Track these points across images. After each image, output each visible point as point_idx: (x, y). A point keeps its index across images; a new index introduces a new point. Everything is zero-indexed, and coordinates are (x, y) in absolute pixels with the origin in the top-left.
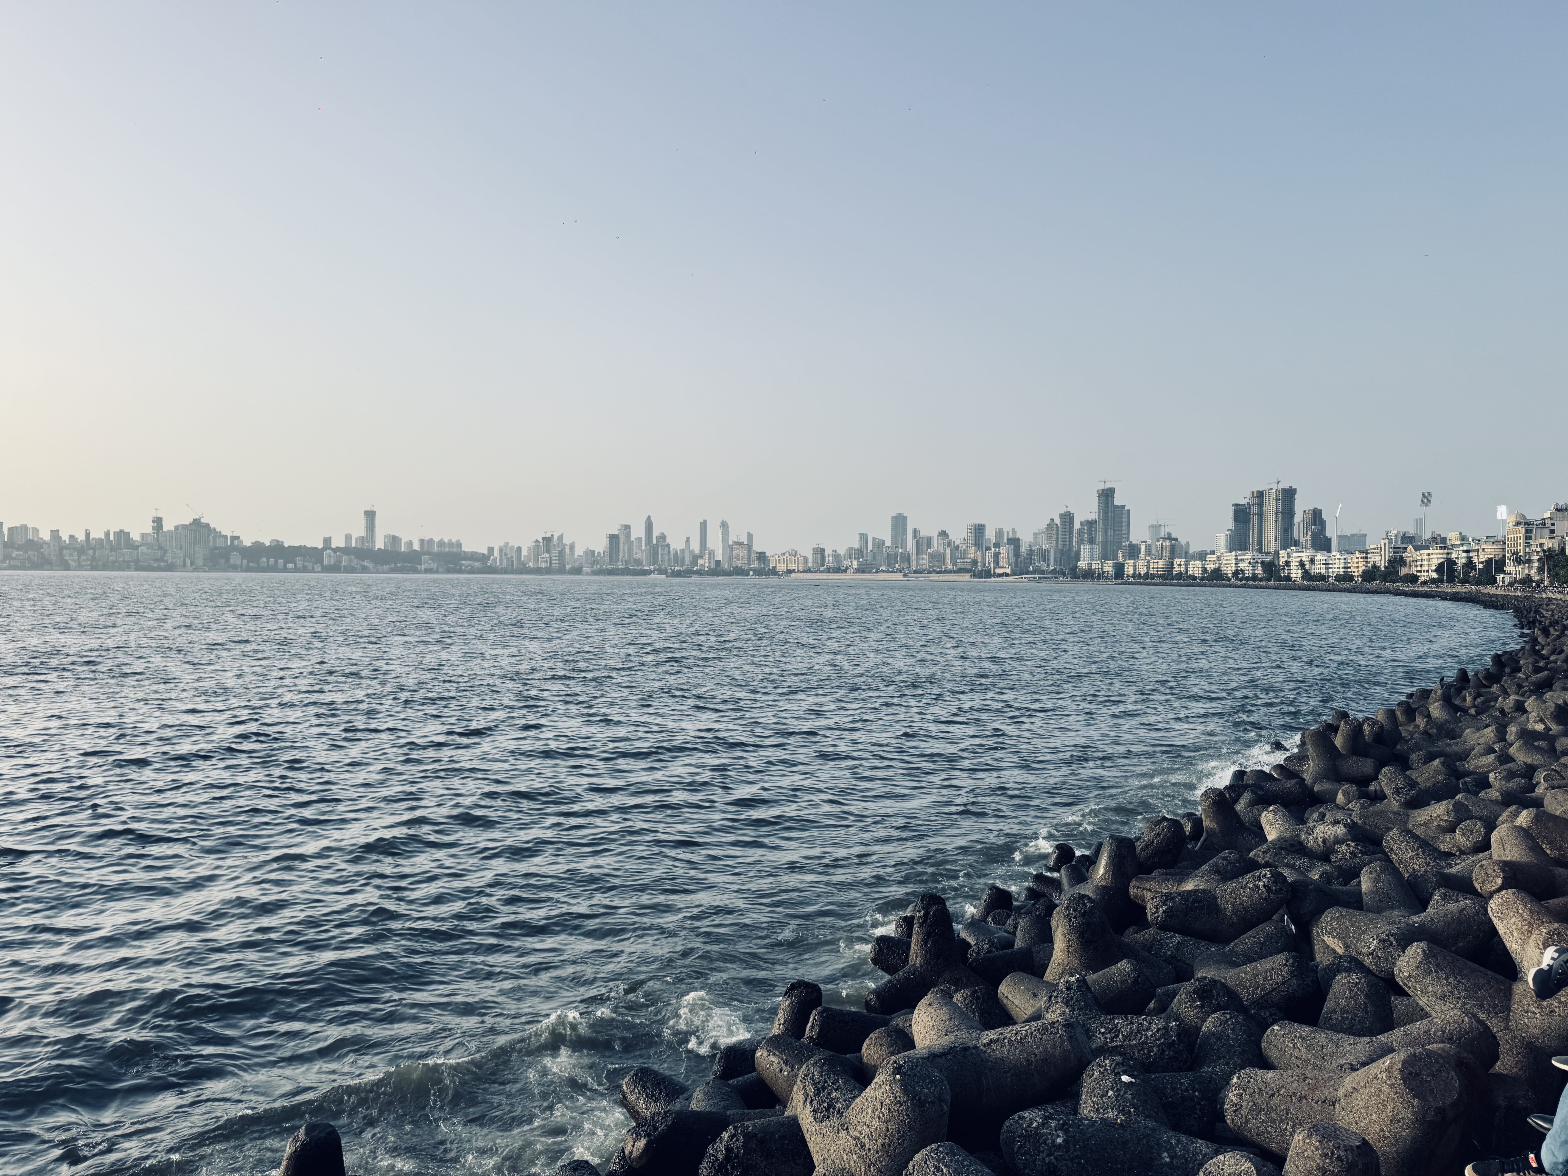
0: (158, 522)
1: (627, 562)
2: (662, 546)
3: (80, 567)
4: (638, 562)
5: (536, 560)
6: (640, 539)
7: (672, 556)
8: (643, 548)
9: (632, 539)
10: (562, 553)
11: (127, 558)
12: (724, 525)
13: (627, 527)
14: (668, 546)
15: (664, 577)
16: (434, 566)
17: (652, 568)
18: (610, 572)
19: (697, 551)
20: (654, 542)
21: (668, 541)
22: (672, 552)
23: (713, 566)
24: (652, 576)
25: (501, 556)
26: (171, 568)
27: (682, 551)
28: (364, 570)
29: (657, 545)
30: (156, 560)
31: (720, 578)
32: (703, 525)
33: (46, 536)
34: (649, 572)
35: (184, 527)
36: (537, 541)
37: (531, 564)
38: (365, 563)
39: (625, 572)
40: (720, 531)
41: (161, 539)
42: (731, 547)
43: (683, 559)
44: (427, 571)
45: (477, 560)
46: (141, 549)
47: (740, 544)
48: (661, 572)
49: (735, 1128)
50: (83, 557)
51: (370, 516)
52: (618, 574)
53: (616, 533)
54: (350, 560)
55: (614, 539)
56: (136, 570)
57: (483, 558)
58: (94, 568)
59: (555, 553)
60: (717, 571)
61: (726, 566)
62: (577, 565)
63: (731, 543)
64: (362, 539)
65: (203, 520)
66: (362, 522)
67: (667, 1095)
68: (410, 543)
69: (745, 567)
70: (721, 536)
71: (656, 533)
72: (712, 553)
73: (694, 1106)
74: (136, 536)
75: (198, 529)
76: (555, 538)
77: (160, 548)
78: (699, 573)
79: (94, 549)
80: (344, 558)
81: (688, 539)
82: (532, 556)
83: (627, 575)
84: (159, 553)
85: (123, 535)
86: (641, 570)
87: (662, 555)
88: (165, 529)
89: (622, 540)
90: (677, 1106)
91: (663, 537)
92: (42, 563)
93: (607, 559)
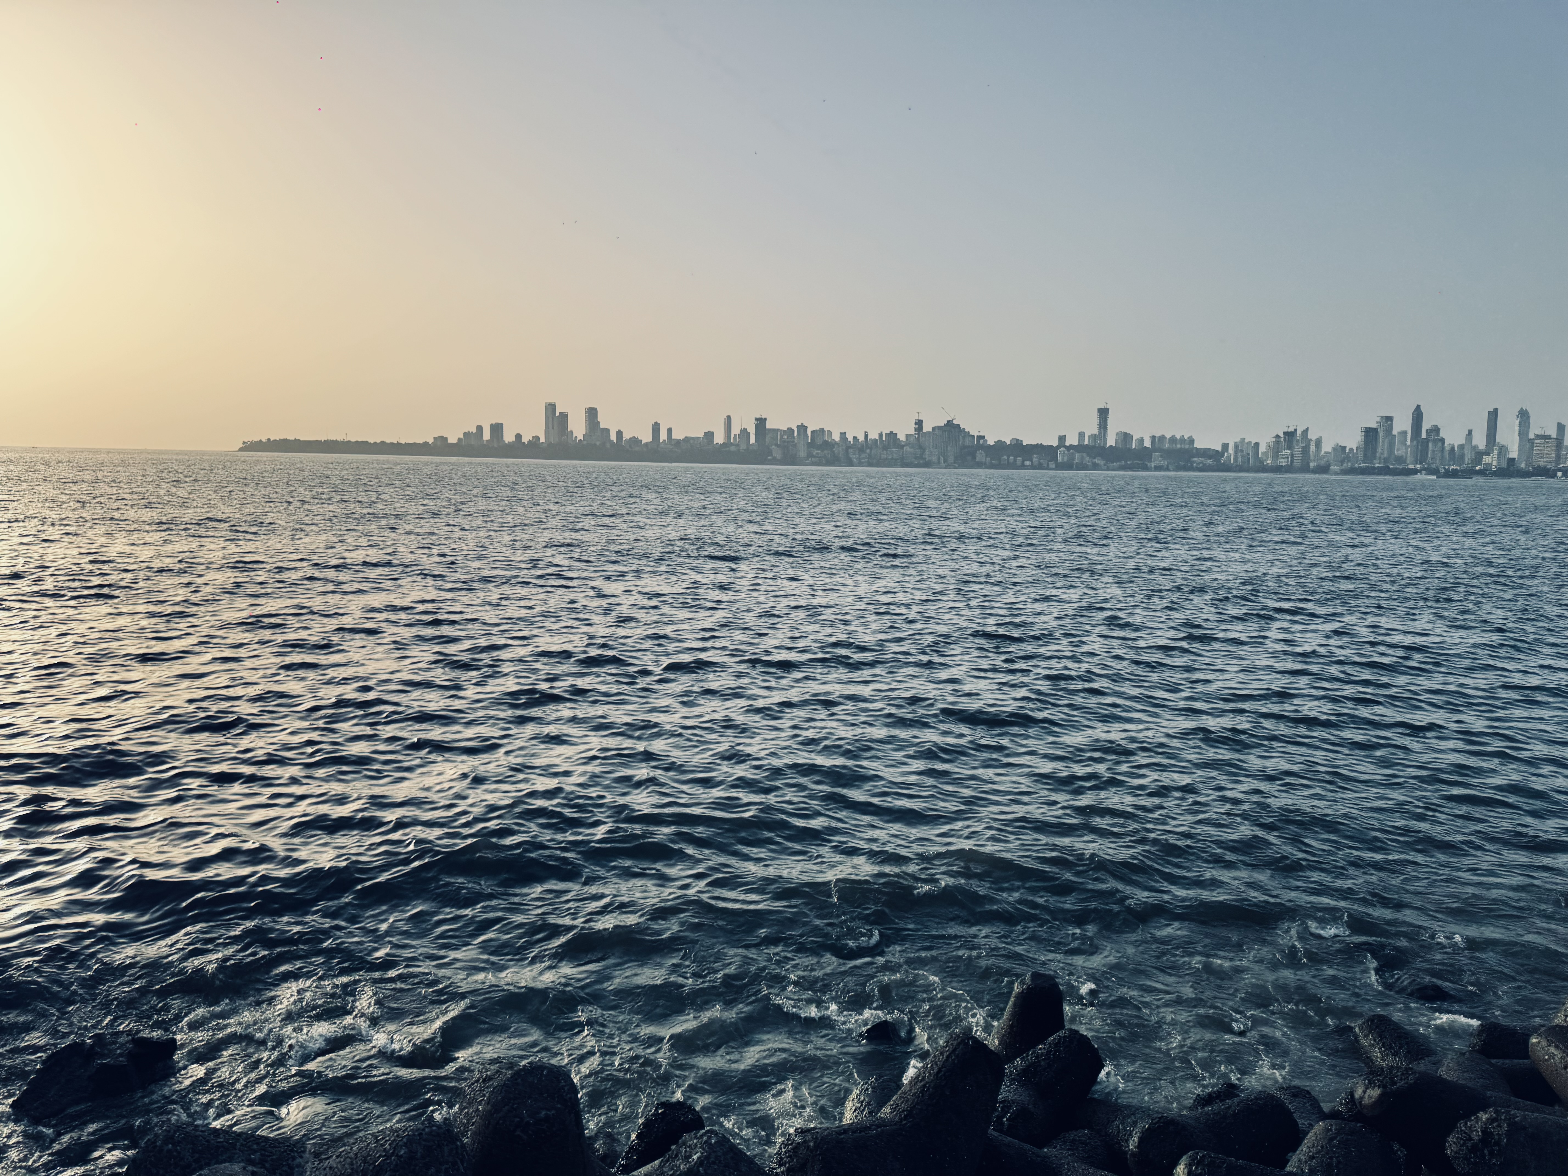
0: (919, 423)
1: (1386, 460)
2: (1435, 441)
3: (860, 464)
4: (1400, 460)
5: (1276, 456)
6: (1405, 433)
7: (1447, 454)
8: (1409, 443)
9: (1395, 432)
10: (1305, 450)
11: (895, 456)
12: (1524, 416)
13: (1389, 419)
14: (1442, 440)
15: (1434, 477)
16: (1164, 463)
17: (1418, 466)
18: (1363, 472)
19: (1482, 446)
20: (1424, 435)
21: (1442, 434)
22: (1447, 448)
23: (1504, 465)
24: (1418, 476)
25: (1236, 453)
26: (927, 465)
27: (1461, 447)
28: (1095, 467)
29: (1427, 441)
30: (916, 458)
31: (1513, 480)
32: (1493, 416)
33: (836, 437)
34: (1415, 472)
35: (939, 427)
36: (1278, 436)
37: (1269, 462)
38: (1096, 461)
39: (1385, 471)
40: (1517, 422)
41: (922, 440)
42: (1531, 441)
43: (1462, 456)
44: (1158, 468)
45: (1210, 457)
46: (907, 449)
47: (1546, 437)
48: (1430, 472)
49: (1496, 1112)
50: (863, 456)
51: (1103, 413)
52: (1374, 474)
53: (1374, 425)
54: (1082, 458)
55: (1370, 434)
56: (902, 466)
57: (1216, 455)
58: (870, 465)
59: (1298, 450)
60: (1509, 470)
61: (1523, 465)
62: (1322, 463)
63: (1531, 436)
64: (1094, 437)
65: (955, 422)
66: (1095, 419)
67: (1409, 1052)
68: (1141, 440)
69: (1552, 466)
70: (1517, 428)
71: (1426, 426)
72: (1503, 450)
73: (1443, 1072)
74: (902, 437)
75: (951, 428)
76: (1299, 432)
77: (920, 447)
78: (1482, 473)
79: (871, 449)
80: (1077, 455)
81: (1470, 432)
82: (1271, 452)
83: (1386, 474)
84: (919, 452)
85: (892, 435)
86: (1404, 469)
87: (1433, 451)
88: (924, 430)
89: (1381, 434)
90: (1422, 1066)
91: (1436, 430)
92: (833, 461)
93: (1361, 456)
